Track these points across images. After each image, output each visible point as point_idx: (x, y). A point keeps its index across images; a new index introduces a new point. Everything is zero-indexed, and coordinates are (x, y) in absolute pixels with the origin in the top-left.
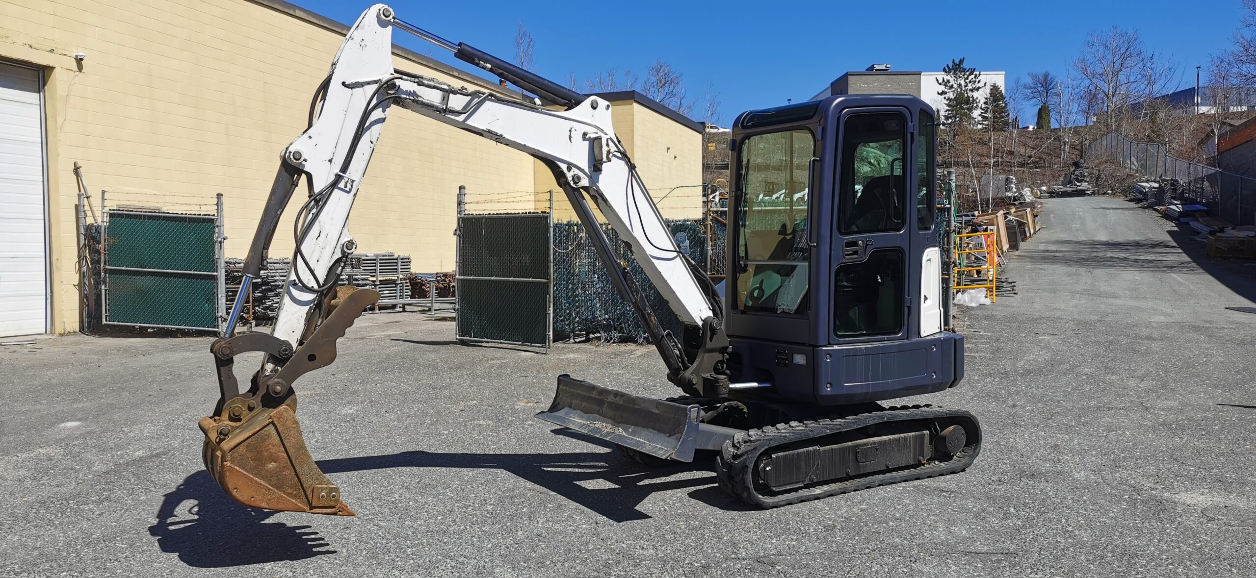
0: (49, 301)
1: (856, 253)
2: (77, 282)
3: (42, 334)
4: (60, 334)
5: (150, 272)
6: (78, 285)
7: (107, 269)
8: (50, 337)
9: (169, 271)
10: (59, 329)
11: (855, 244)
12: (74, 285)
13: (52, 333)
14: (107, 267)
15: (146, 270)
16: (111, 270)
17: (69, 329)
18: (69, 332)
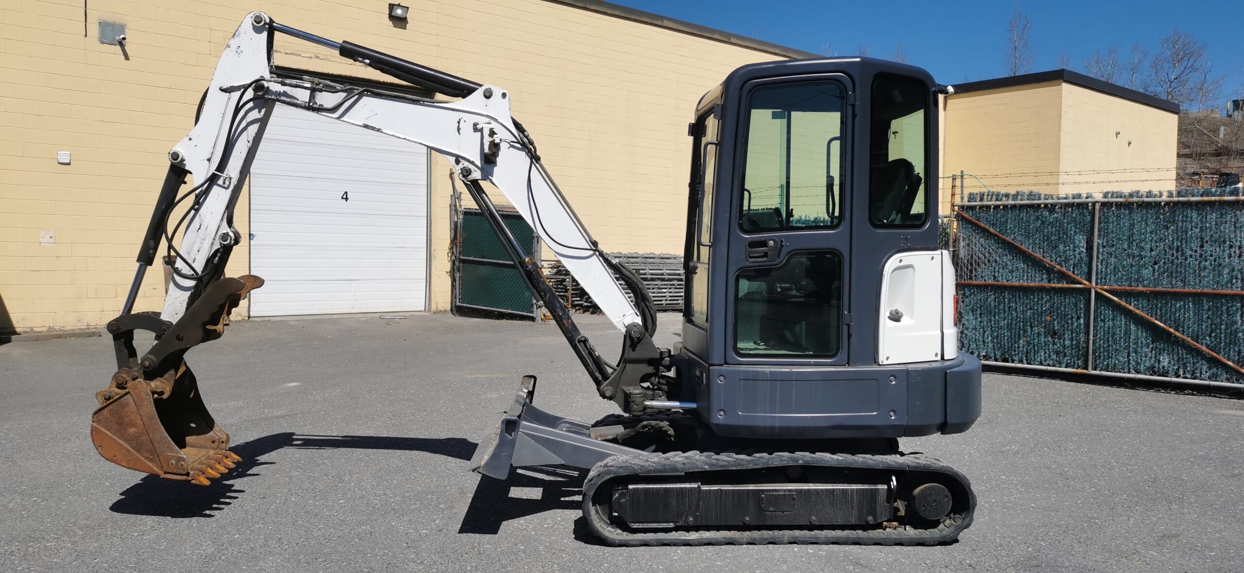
0: (428, 284)
1: (766, 255)
2: (449, 270)
3: (422, 311)
4: (434, 312)
5: (488, 262)
6: (450, 272)
7: (461, 259)
8: (426, 314)
9: (501, 262)
10: (434, 308)
11: (764, 243)
12: (447, 272)
13: (430, 310)
14: (461, 257)
15: (485, 260)
16: (463, 260)
17: (441, 308)
18: (440, 311)
